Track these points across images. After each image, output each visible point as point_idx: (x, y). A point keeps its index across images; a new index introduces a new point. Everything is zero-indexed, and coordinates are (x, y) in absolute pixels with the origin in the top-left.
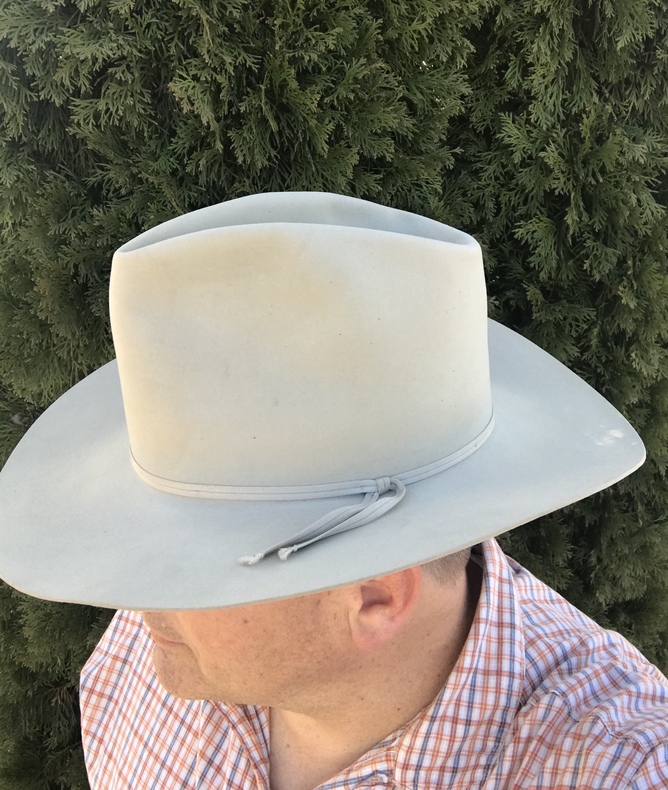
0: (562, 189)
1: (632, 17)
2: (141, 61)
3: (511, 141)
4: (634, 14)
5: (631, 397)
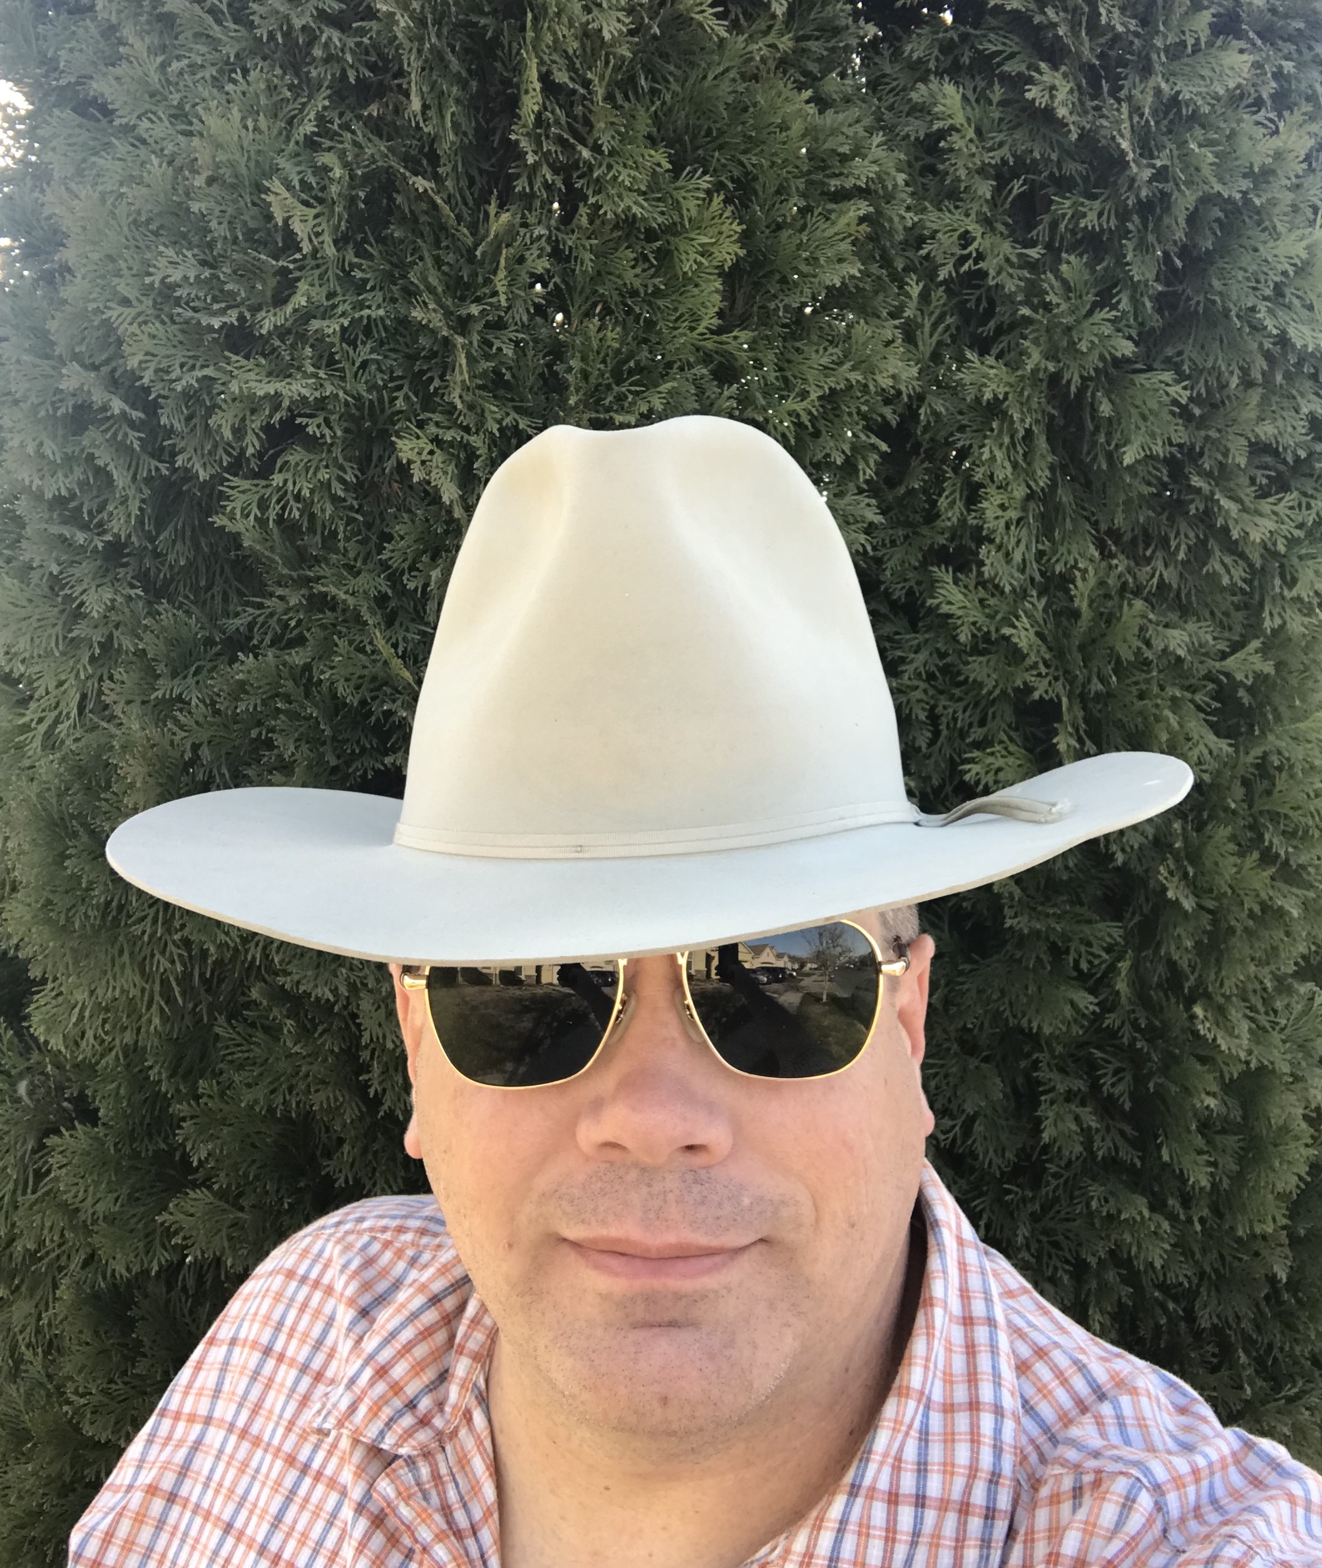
0: (1046, 692)
1: (1144, 418)
2: (345, 417)
3: (952, 610)
4: (1147, 412)
5: (1203, 1095)
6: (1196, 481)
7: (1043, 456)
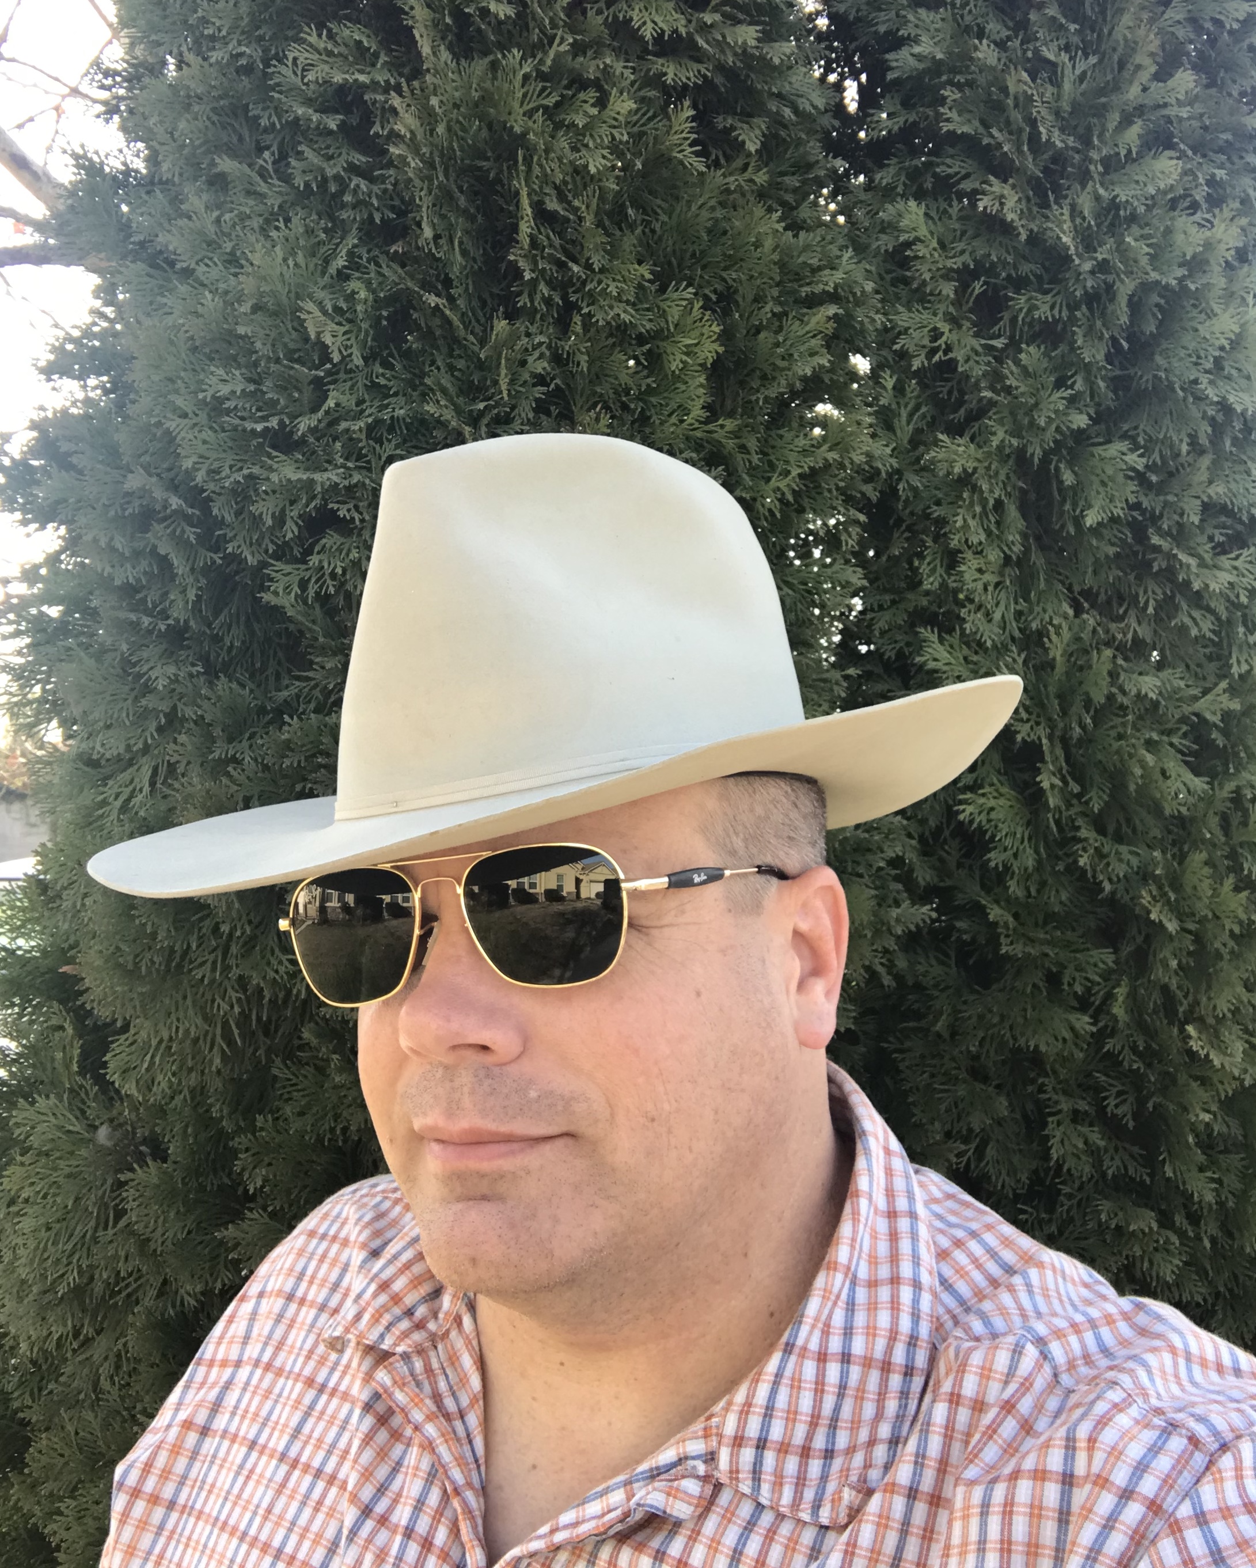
0: (1028, 734)
1: (1104, 484)
3: (938, 665)
4: (1106, 478)
5: (1198, 1110)
6: (1156, 540)
7: (1015, 524)
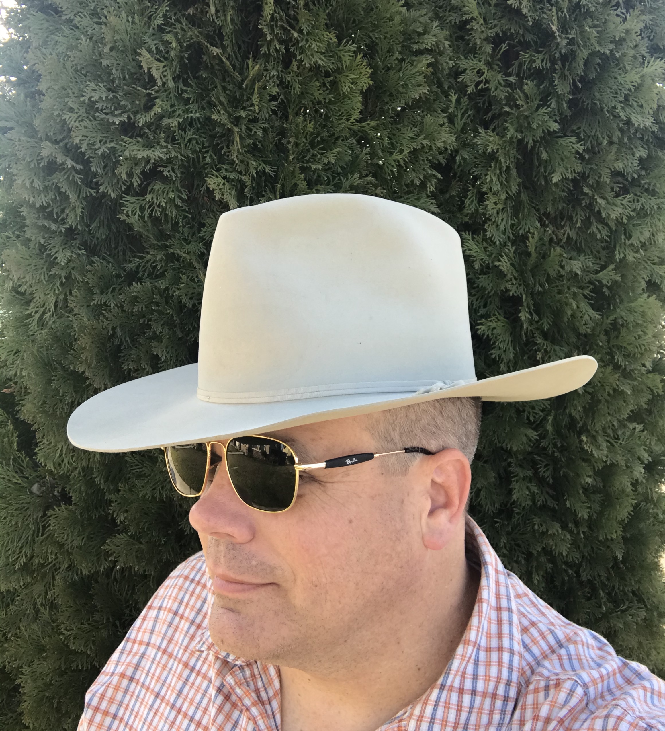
0: (516, 292)
1: (562, 160)
2: (182, 166)
3: (471, 252)
4: (564, 158)
5: (585, 477)
6: (586, 190)
7: (515, 179)
